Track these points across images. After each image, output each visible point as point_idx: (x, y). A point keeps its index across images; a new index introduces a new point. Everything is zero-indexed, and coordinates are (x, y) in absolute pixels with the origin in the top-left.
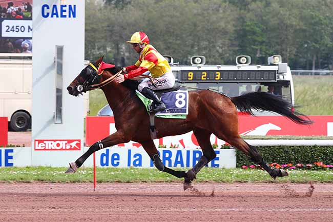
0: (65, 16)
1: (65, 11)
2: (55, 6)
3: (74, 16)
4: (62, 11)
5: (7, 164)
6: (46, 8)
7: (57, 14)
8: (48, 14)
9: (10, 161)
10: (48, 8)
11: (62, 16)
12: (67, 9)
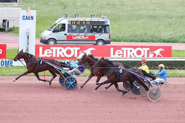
0: (30, 19)
1: (30, 18)
2: (27, 16)
3: (33, 19)
4: (29, 18)
5: (11, 65)
6: (24, 17)
7: (27, 19)
8: (25, 19)
9: (12, 64)
10: (25, 17)
11: (29, 19)
12: (31, 17)
